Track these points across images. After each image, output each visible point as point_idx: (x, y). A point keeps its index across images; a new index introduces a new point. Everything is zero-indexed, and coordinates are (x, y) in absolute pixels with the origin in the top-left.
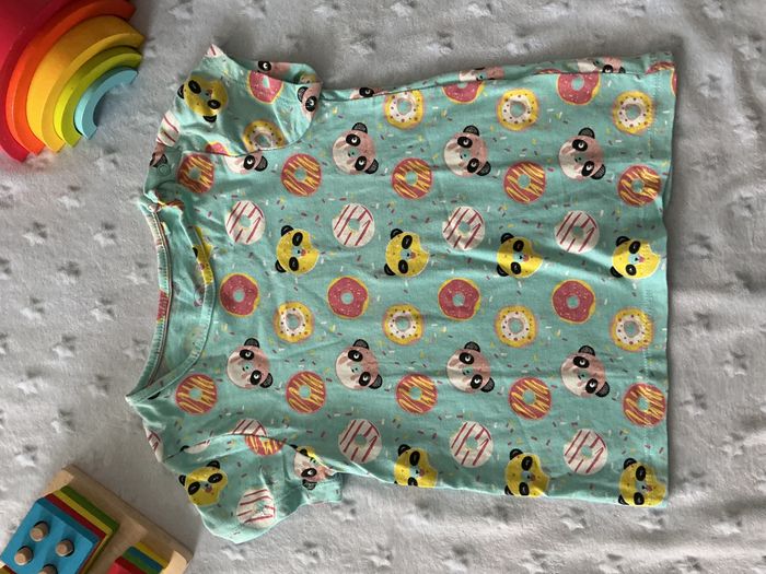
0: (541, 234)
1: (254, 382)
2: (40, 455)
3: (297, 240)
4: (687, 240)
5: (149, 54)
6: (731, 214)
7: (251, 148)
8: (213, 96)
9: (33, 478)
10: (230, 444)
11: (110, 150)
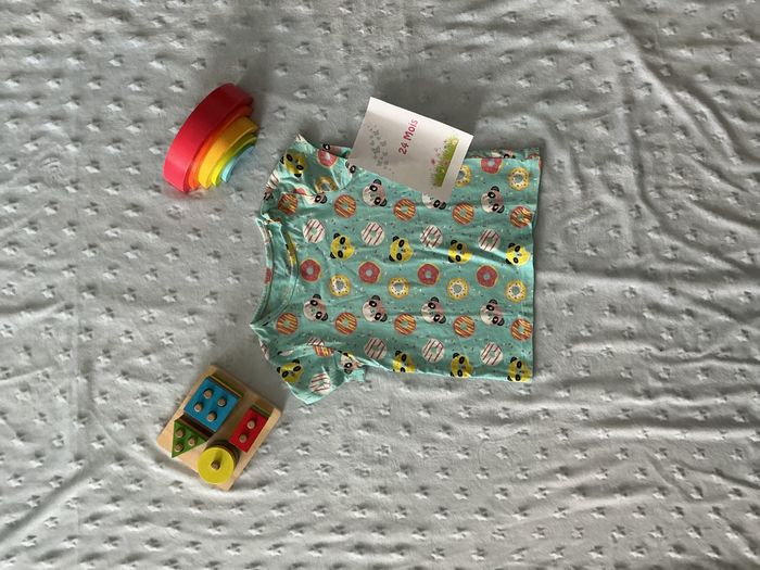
0: (471, 241)
1: (318, 317)
2: (195, 358)
3: (343, 241)
4: (545, 245)
5: (261, 137)
6: (567, 232)
7: (319, 191)
8: (299, 163)
9: (191, 371)
10: (306, 350)
11: (239, 189)
